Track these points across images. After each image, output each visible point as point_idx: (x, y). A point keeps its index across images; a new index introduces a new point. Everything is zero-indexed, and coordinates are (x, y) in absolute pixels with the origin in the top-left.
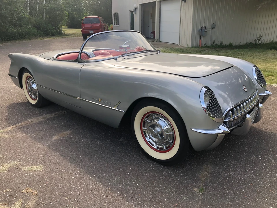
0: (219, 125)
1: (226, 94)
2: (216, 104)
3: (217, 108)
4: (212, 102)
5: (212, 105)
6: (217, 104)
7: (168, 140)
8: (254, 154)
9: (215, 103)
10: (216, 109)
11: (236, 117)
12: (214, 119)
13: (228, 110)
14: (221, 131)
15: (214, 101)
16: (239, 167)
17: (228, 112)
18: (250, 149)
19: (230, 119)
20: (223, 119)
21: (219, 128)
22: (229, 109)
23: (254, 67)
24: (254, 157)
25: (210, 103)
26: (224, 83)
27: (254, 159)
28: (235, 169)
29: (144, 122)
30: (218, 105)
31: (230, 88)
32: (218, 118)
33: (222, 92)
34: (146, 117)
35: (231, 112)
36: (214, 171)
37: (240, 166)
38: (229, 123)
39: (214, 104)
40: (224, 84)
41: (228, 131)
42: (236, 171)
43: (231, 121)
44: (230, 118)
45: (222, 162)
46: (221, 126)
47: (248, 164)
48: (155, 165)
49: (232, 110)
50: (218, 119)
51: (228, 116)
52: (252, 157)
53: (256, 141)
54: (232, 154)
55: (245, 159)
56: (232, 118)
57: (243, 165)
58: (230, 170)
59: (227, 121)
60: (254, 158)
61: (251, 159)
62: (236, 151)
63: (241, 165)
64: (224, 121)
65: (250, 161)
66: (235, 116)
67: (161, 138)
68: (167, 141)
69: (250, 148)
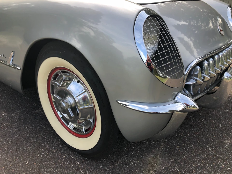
0: (176, 93)
1: (191, 40)
2: (172, 53)
3: (175, 62)
4: (165, 47)
5: (163, 55)
6: (175, 52)
7: (89, 118)
8: (228, 134)
9: (171, 50)
10: (171, 64)
11: (207, 78)
12: (165, 81)
13: (193, 64)
14: (180, 107)
15: (169, 45)
16: (206, 159)
17: (194, 67)
18: (220, 125)
19: (196, 80)
20: (185, 80)
21: (176, 99)
22: (195, 62)
23: (229, 7)
24: (228, 139)
25: (160, 49)
26: (187, 22)
27: (229, 143)
28: (201, 163)
29: (53, 87)
30: (176, 55)
31: (196, 32)
32: (174, 77)
33: (185, 35)
34: (55, 78)
35: (198, 68)
36: (165, 169)
37: (208, 157)
38: (194, 87)
39: (167, 52)
40: (187, 24)
41: (195, 107)
42: (203, 168)
43: (199, 85)
44: (197, 78)
45: (179, 148)
46: (180, 94)
47: (220, 153)
48: (71, 156)
49: (200, 64)
50: (173, 80)
51: (192, 75)
52: (225, 139)
53: (227, 113)
54: (194, 134)
55: (216, 144)
56: (201, 79)
57: (213, 156)
58: (192, 166)
59: (191, 85)
60: (229, 141)
61: (224, 143)
62: (200, 129)
63: (209, 155)
64: (186, 85)
65: (223, 147)
66: (205, 75)
67: (72, 115)
68: (87, 119)
69: (221, 123)
